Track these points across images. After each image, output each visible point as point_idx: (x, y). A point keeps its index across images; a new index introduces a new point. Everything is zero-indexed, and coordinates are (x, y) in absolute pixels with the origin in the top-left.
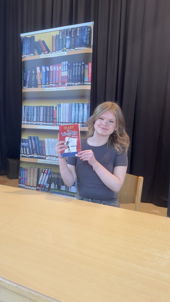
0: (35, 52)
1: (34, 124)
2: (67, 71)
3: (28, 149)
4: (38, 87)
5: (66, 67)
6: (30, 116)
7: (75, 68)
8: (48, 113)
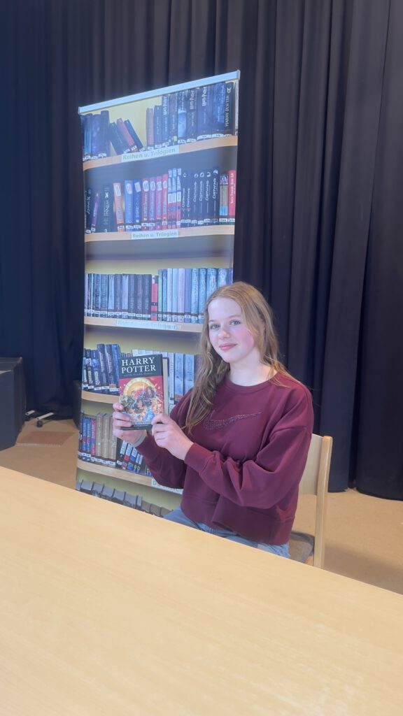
0: (109, 149)
1: (109, 317)
2: (179, 191)
3: (96, 374)
4: (117, 230)
5: (179, 182)
6: (101, 298)
7: (198, 185)
8: (140, 292)
